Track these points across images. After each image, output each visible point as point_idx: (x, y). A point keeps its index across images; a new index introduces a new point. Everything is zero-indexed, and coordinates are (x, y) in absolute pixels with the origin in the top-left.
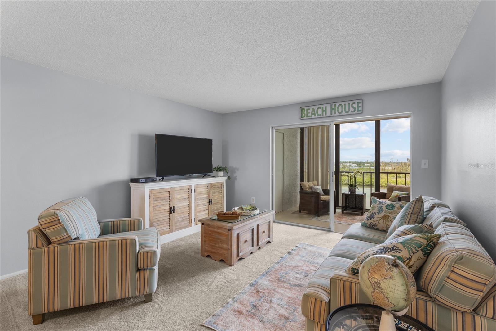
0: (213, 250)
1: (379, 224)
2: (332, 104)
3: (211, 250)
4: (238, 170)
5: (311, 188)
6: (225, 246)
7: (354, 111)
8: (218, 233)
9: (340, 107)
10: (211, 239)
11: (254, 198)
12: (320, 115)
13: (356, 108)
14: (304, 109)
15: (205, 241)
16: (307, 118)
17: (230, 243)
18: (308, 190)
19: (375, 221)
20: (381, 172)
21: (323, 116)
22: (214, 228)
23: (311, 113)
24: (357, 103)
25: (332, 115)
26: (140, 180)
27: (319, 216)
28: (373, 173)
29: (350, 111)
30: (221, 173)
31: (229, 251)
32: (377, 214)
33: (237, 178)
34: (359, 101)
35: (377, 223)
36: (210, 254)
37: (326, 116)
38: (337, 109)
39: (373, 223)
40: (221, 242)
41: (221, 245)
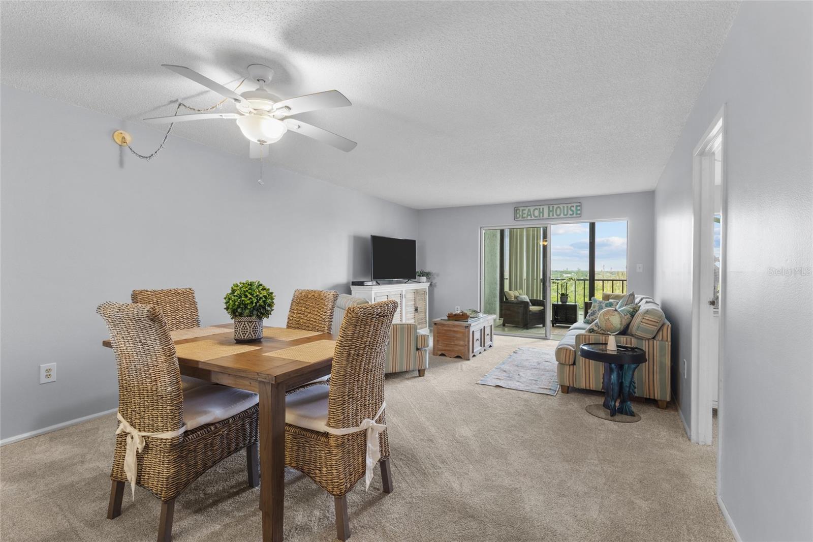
0: (448, 348)
3: (444, 348)
4: (438, 275)
5: (516, 297)
6: (462, 343)
8: (454, 331)
10: (445, 337)
11: (459, 307)
15: (438, 341)
17: (467, 339)
18: (513, 299)
20: (596, 279)
22: (449, 327)
26: (365, 282)
27: (527, 329)
28: (587, 280)
30: (424, 279)
31: (466, 347)
33: (437, 284)
36: (443, 352)
40: (457, 339)
41: (457, 342)
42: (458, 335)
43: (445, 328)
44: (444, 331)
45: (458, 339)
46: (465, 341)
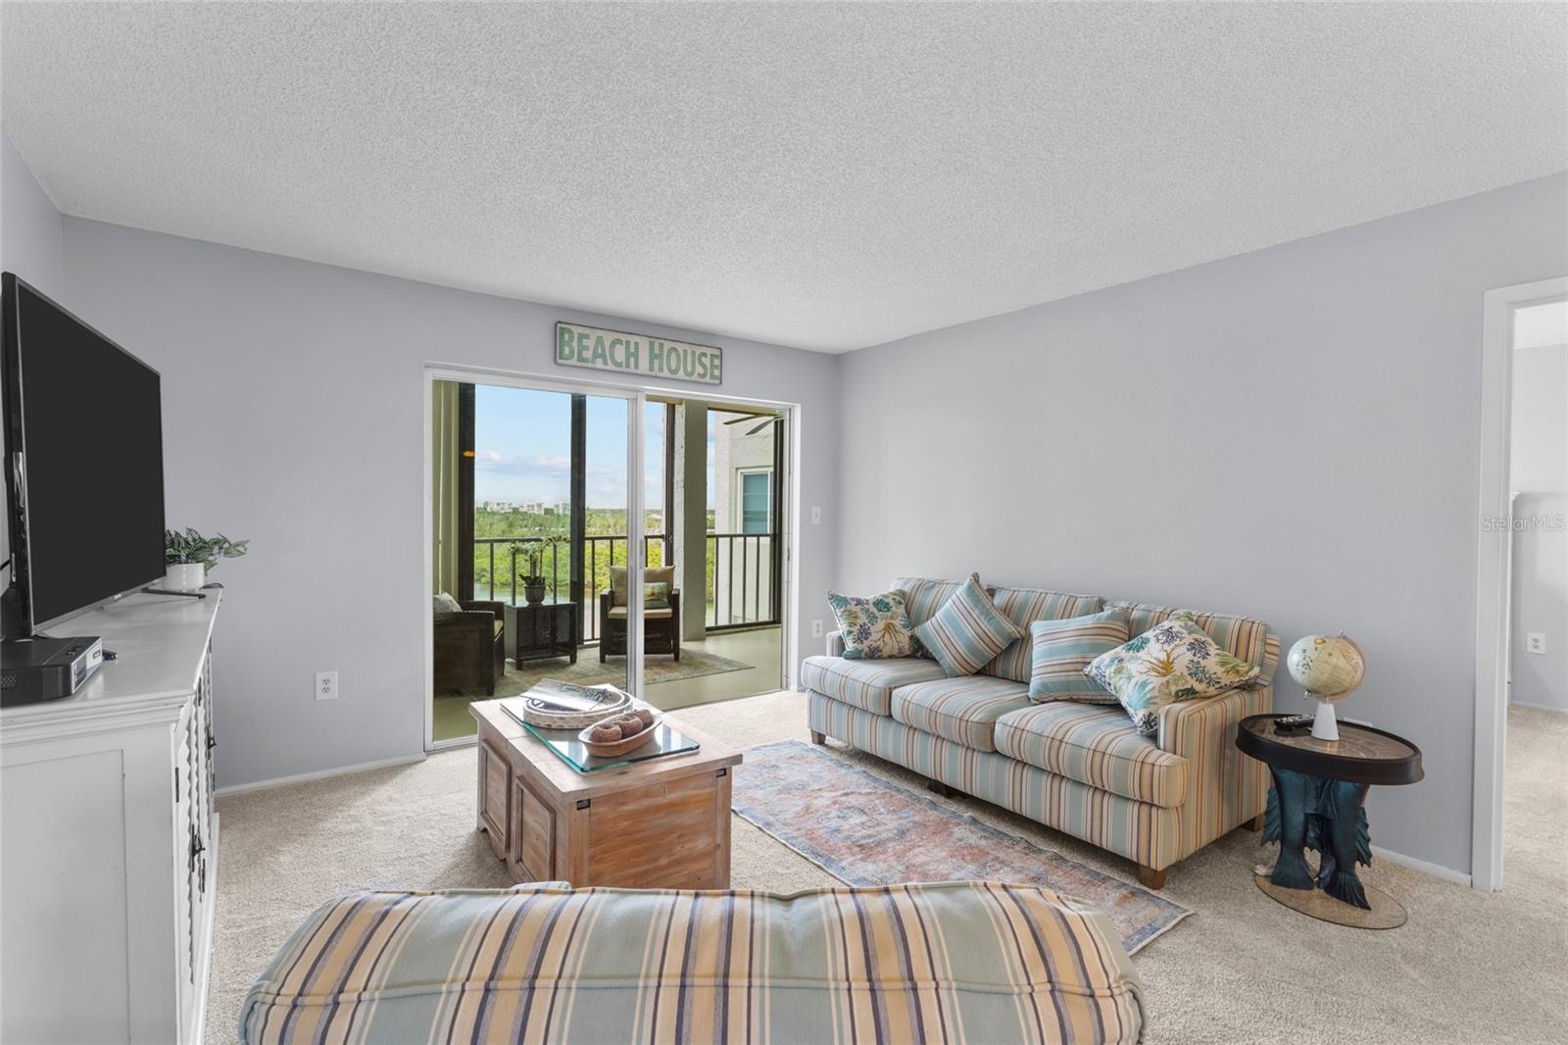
1: (885, 644)
2: (652, 340)
7: (703, 376)
9: (673, 355)
11: (333, 676)
12: (619, 365)
13: (709, 367)
14: (570, 332)
16: (580, 364)
19: (876, 642)
21: (627, 370)
23: (591, 350)
24: (712, 355)
25: (652, 373)
28: (566, 539)
29: (696, 373)
32: (870, 625)
34: (717, 352)
35: (881, 643)
37: (635, 371)
38: (665, 357)
39: (874, 645)
40: (680, 837)
41: (680, 851)
42: (685, 819)
43: (629, 807)
44: (624, 824)
45: (685, 834)
46: (713, 835)
